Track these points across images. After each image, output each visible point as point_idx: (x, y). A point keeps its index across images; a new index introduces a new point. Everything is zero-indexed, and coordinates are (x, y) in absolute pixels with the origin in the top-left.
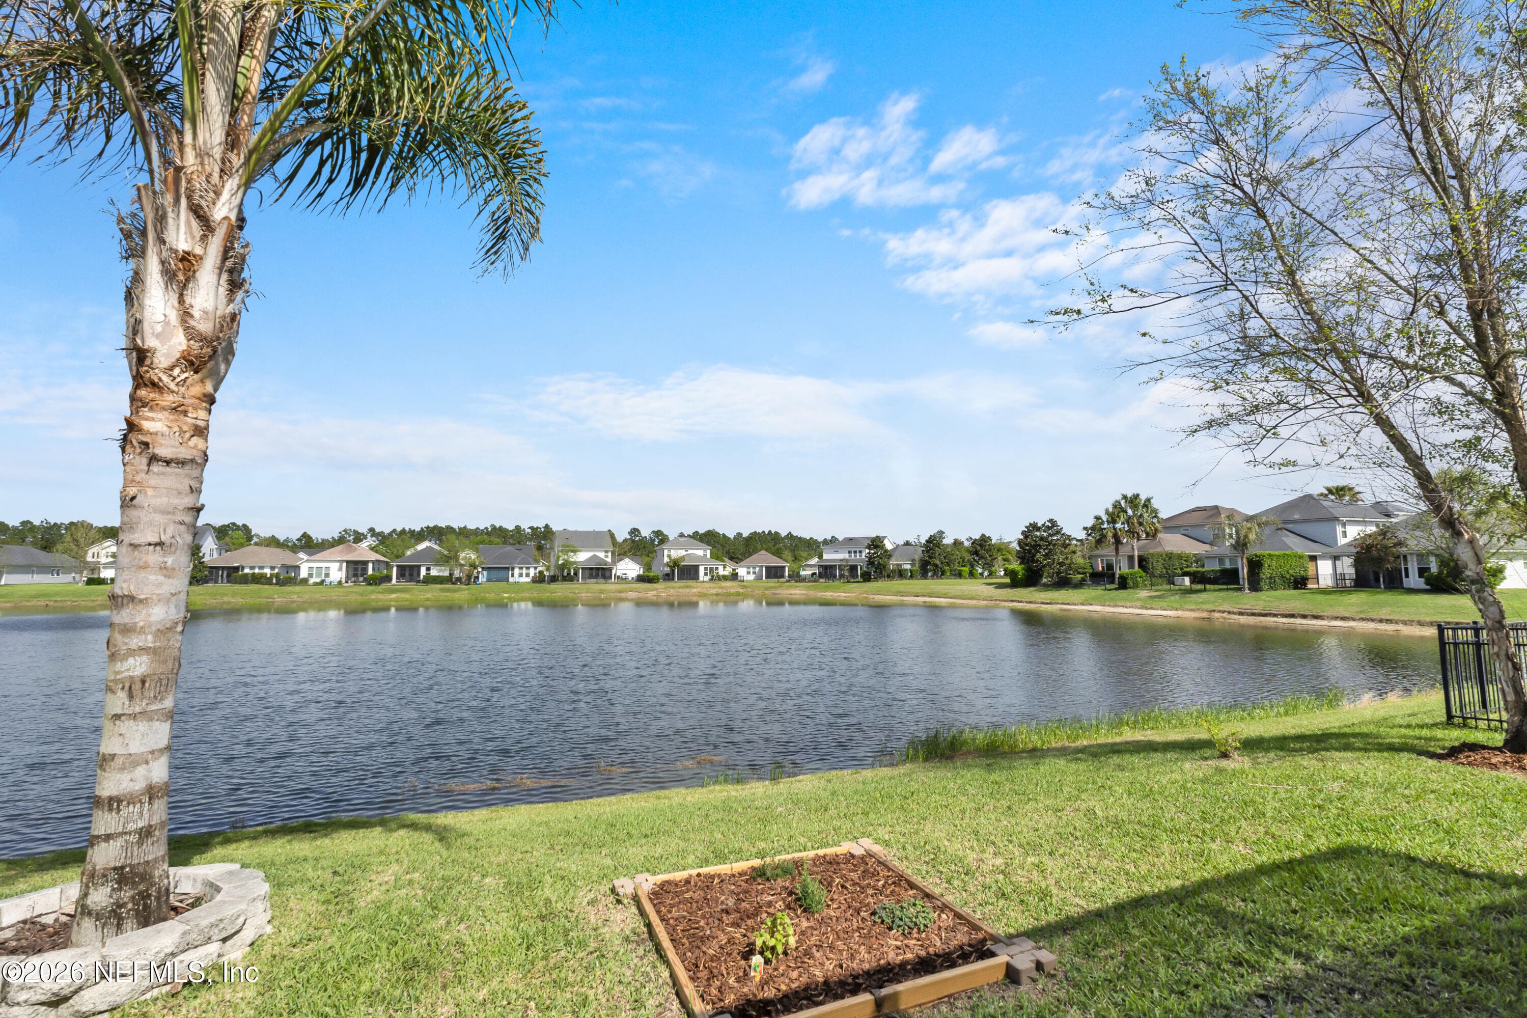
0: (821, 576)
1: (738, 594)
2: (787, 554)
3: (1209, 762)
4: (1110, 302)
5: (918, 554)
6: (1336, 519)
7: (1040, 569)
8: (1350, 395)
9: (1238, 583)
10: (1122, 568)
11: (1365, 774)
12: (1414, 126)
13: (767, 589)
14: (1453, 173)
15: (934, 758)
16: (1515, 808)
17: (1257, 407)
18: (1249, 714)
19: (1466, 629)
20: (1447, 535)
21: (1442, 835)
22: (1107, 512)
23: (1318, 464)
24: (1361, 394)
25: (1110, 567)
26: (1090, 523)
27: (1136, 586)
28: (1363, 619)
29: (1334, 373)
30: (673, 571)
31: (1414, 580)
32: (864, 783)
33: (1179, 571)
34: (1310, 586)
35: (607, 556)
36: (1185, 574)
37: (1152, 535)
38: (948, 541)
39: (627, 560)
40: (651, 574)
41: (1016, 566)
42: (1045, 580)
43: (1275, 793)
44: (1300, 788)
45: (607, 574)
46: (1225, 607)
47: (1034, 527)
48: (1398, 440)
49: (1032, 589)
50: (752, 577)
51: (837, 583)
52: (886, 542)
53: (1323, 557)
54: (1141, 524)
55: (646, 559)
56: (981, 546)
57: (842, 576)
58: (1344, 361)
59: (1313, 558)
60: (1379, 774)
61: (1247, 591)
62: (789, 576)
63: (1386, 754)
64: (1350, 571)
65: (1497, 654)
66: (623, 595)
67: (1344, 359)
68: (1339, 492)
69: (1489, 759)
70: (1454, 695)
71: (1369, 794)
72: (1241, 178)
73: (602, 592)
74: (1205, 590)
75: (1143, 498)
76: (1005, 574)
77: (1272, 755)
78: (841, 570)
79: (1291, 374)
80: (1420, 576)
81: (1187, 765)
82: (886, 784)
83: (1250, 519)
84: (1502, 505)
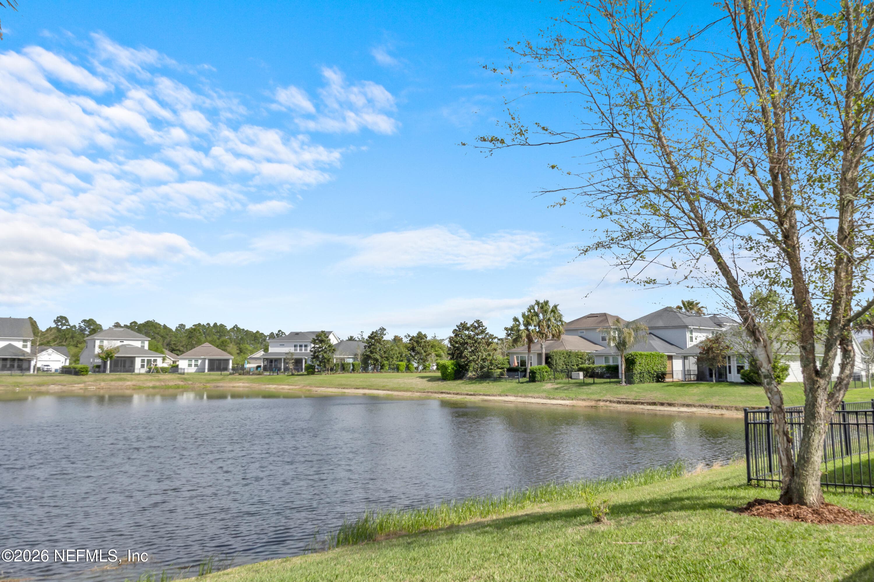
0: (265, 369)
1: (178, 387)
2: (233, 348)
3: (586, 527)
4: (526, 135)
5: (360, 350)
6: (686, 327)
7: (467, 365)
8: (694, 230)
9: (617, 377)
10: (533, 364)
11: (693, 528)
12: (742, 27)
13: (208, 382)
14: (765, 69)
15: (363, 541)
16: (783, 546)
17: (630, 234)
18: (620, 485)
19: (762, 412)
20: (751, 341)
21: (737, 571)
22: (523, 315)
23: (670, 283)
24: (701, 230)
25: (523, 363)
26: (510, 324)
27: (542, 380)
28: (701, 406)
29: (684, 212)
30: (105, 363)
31: (734, 376)
32: (291, 571)
33: (576, 367)
34: (667, 380)
35: (25, 346)
36: (580, 369)
37: (557, 336)
38: (388, 337)
39: (50, 351)
40: (79, 366)
41: (447, 361)
42: (470, 374)
43: (631, 549)
44: (648, 542)
45: (25, 365)
46: (608, 397)
47: (463, 326)
48: (723, 267)
49: (459, 382)
50: (193, 369)
51: (281, 376)
52: (331, 337)
53: (677, 357)
54: (549, 327)
55: (74, 350)
56: (417, 342)
57: (286, 369)
58: (691, 203)
59: (670, 358)
60: (702, 527)
61: (624, 384)
62: (233, 369)
63: (707, 511)
64: (694, 368)
65: (778, 431)
66: (43, 389)
67: (691, 201)
68: (690, 305)
69: (770, 510)
70: (752, 462)
71: (694, 543)
72: (624, 47)
73: (17, 385)
74: (594, 383)
75: (551, 305)
76: (437, 369)
77: (631, 517)
78: (286, 363)
79: (655, 210)
80: (739, 372)
81: (570, 530)
82: (313, 569)
83: (628, 324)
84: (786, 321)
